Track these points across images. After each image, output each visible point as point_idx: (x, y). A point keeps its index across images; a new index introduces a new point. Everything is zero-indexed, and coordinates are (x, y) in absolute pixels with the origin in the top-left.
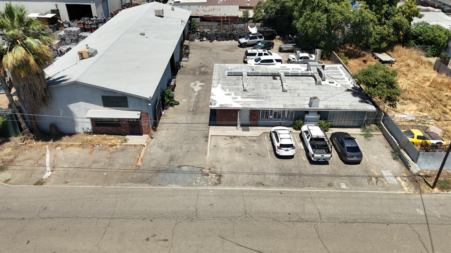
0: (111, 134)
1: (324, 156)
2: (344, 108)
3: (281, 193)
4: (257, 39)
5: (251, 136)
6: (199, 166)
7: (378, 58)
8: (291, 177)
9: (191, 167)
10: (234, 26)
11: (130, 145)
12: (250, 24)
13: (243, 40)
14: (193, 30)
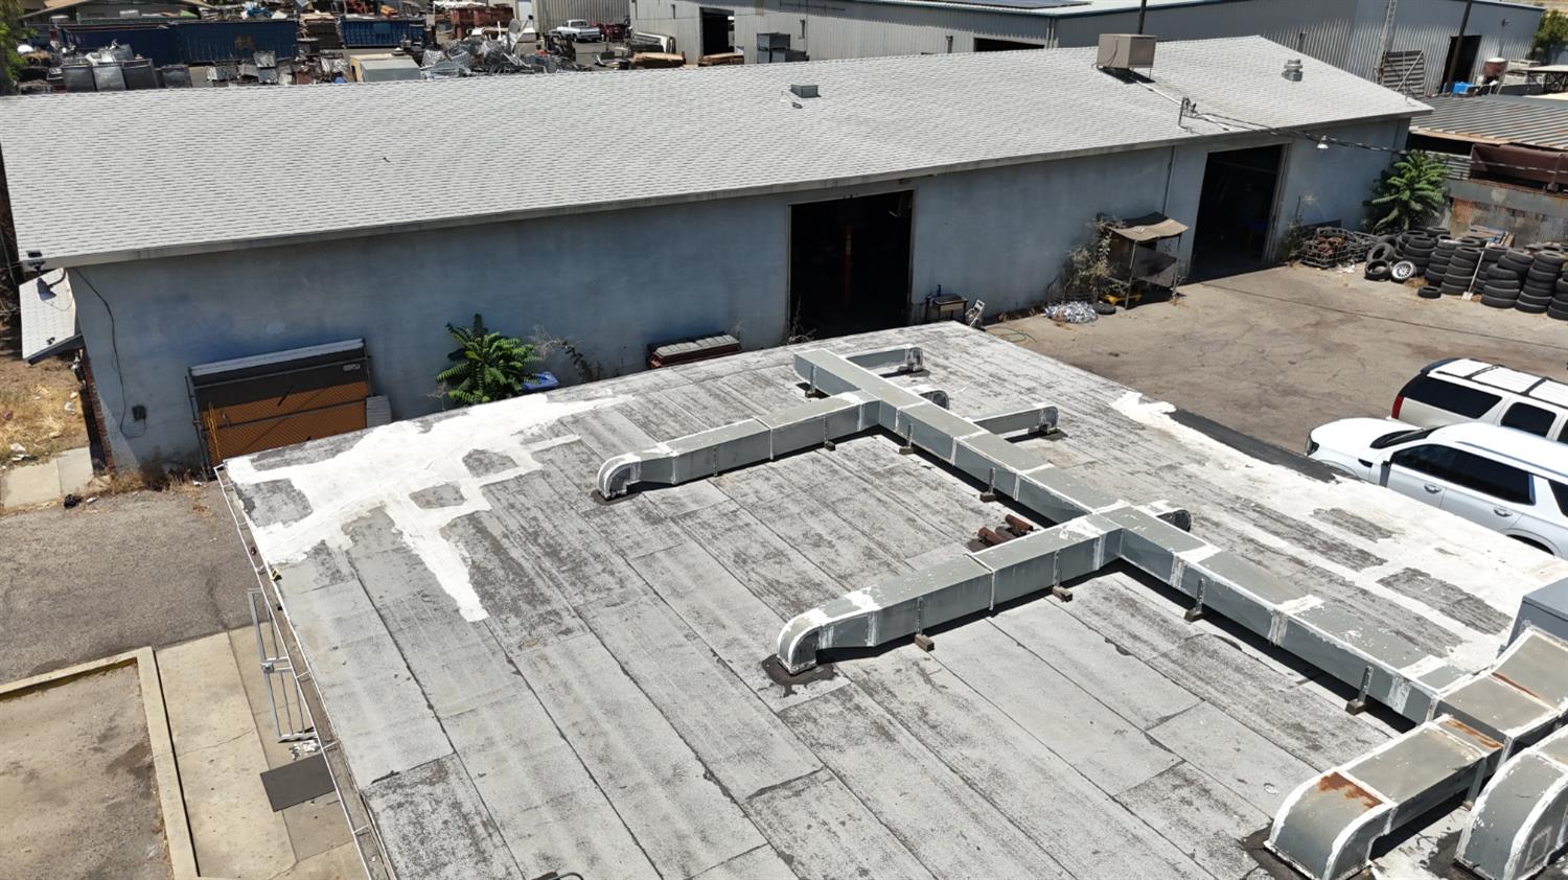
14: (1395, 213)
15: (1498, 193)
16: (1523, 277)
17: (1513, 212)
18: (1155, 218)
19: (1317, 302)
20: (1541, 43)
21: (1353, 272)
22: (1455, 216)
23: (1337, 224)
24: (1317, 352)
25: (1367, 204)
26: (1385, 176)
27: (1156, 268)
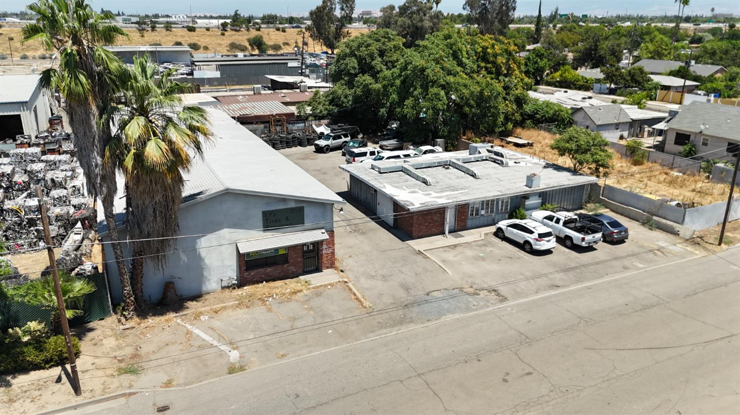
0: (274, 280)
1: (595, 237)
3: (590, 289)
4: (341, 138)
5: (474, 242)
6: (452, 287)
7: (510, 142)
9: (442, 291)
11: (321, 286)
12: (313, 123)
13: (322, 142)
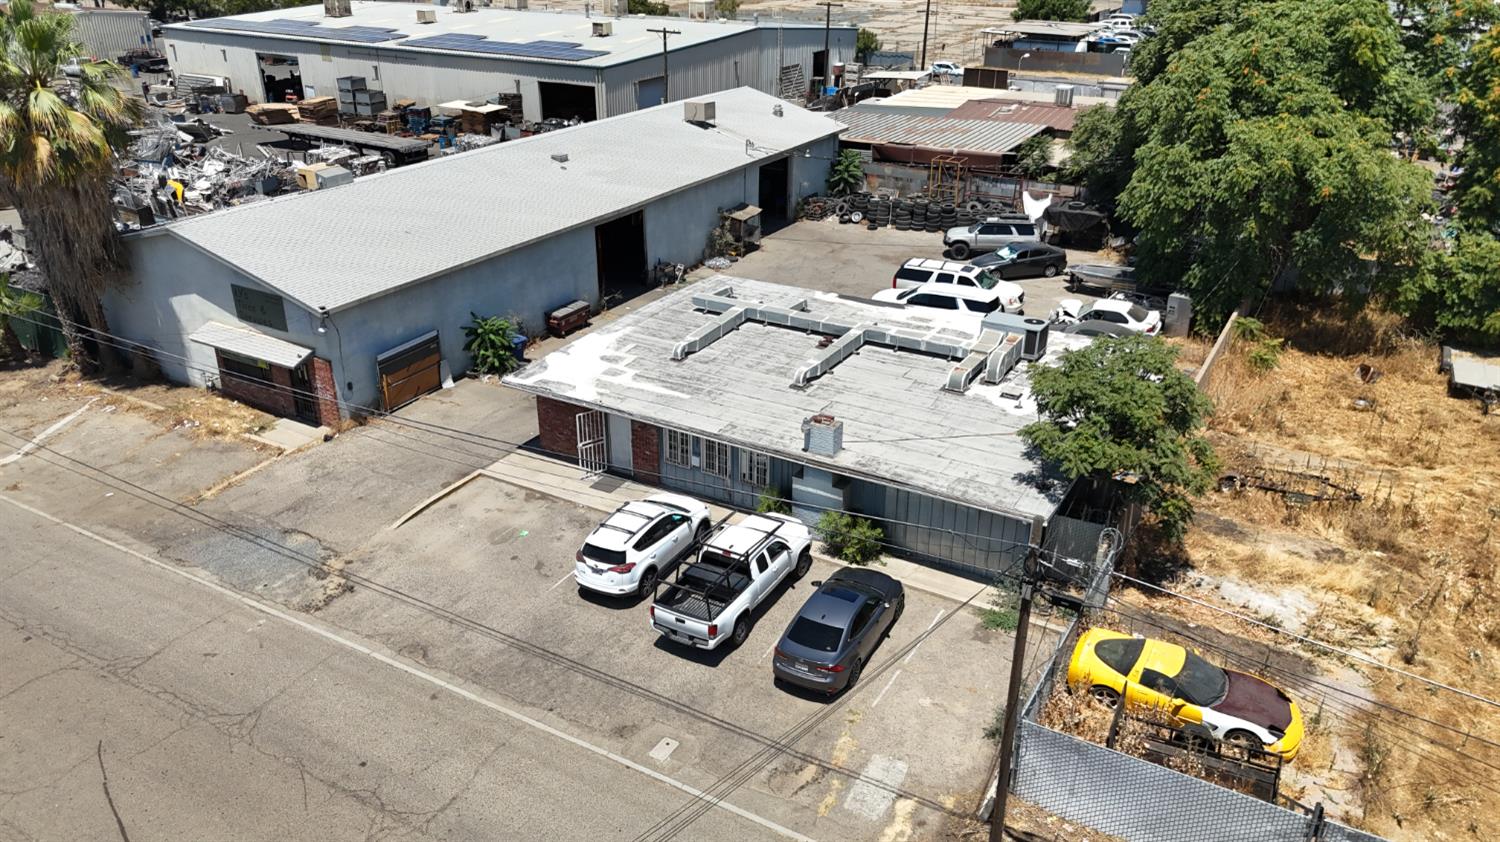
1: (683, 622)
2: (921, 484)
3: (434, 698)
4: (1011, 233)
5: (590, 508)
6: (333, 546)
7: (1450, 371)
8: (537, 663)
9: (313, 540)
10: (983, 189)
11: (255, 442)
12: (1039, 187)
13: (959, 233)
14: (842, 185)
15: (888, 169)
16: (912, 213)
17: (897, 179)
18: (742, 206)
19: (825, 240)
20: (859, 51)
21: (832, 220)
22: (869, 183)
23: (815, 195)
24: (841, 265)
25: (827, 181)
26: (833, 165)
27: (751, 234)
